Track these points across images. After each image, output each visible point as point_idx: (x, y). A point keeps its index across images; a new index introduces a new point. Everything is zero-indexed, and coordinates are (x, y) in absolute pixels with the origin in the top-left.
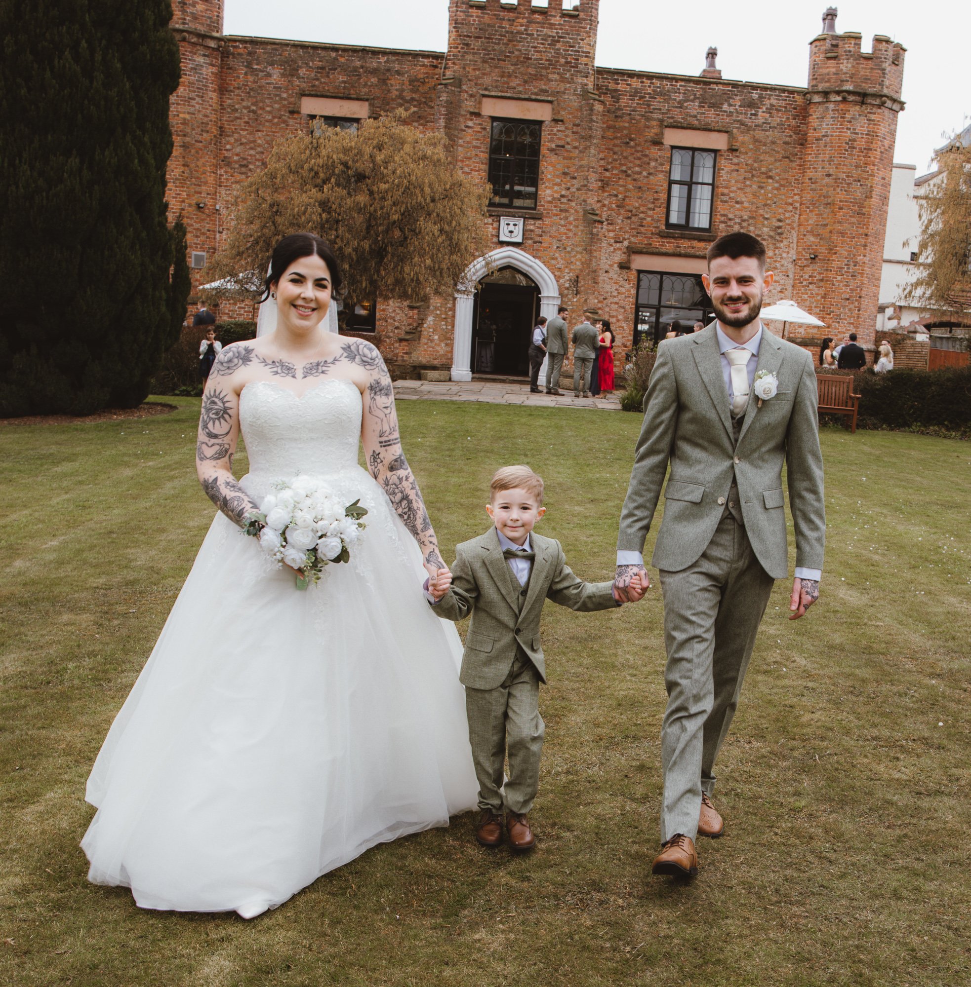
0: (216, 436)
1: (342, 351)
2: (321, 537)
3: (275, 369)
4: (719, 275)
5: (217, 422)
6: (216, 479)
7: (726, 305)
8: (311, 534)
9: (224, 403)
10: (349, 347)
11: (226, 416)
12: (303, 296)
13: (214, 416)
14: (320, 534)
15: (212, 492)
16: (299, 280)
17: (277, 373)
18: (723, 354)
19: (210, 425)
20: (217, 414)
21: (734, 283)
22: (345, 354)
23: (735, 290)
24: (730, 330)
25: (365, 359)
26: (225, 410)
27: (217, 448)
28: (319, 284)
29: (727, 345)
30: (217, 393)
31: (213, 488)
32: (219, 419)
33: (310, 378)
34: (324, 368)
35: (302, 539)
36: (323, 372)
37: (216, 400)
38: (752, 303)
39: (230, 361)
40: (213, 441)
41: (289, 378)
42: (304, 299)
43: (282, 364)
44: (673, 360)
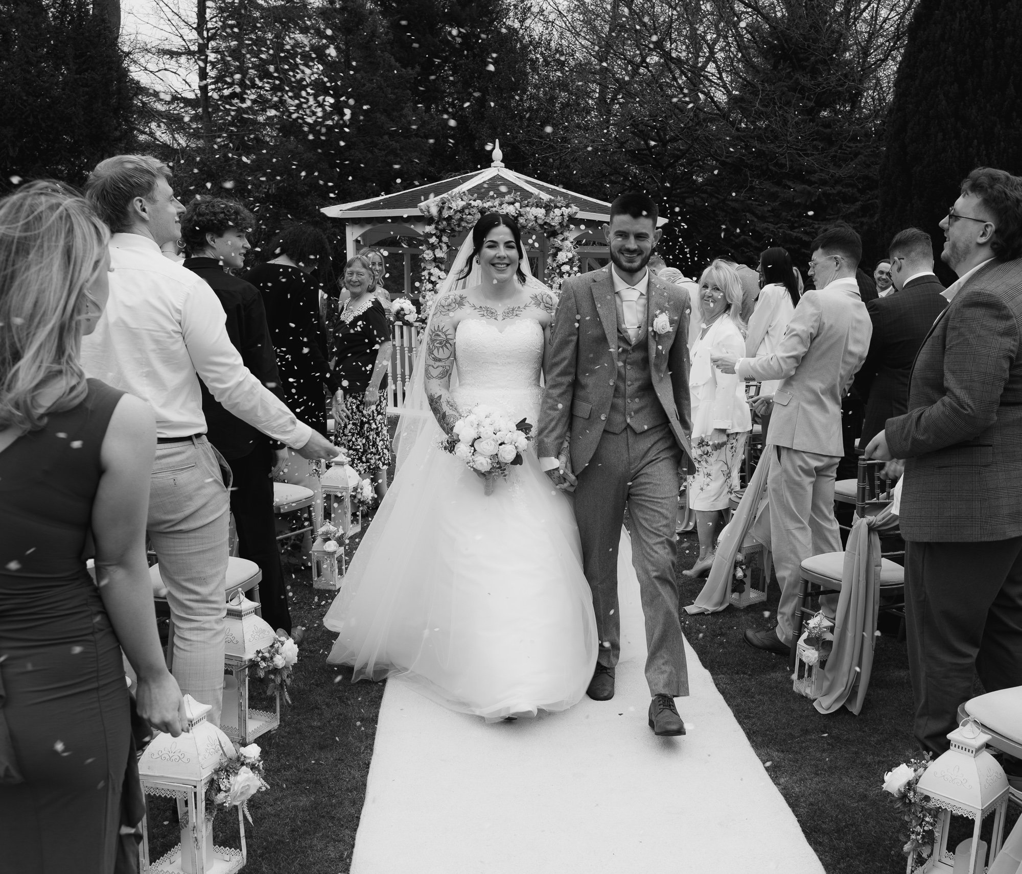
0: (440, 360)
1: (531, 300)
2: (501, 444)
3: (482, 313)
4: (621, 229)
5: (441, 350)
6: (440, 396)
7: (623, 254)
8: (493, 443)
9: (446, 336)
10: (536, 297)
11: (448, 345)
12: (497, 255)
13: (438, 345)
14: (500, 442)
15: (436, 406)
16: (494, 245)
17: (484, 315)
18: (617, 293)
19: (435, 352)
20: (440, 343)
21: (632, 238)
22: (533, 302)
23: (632, 244)
24: (624, 274)
25: (547, 305)
26: (447, 341)
27: (441, 369)
28: (508, 245)
29: (620, 284)
30: (440, 328)
31: (437, 403)
32: (442, 347)
33: (507, 320)
34: (518, 312)
35: (487, 447)
36: (516, 315)
37: (440, 333)
39: (449, 305)
40: (438, 364)
41: (493, 320)
42: (499, 257)
43: (487, 309)
44: (575, 296)
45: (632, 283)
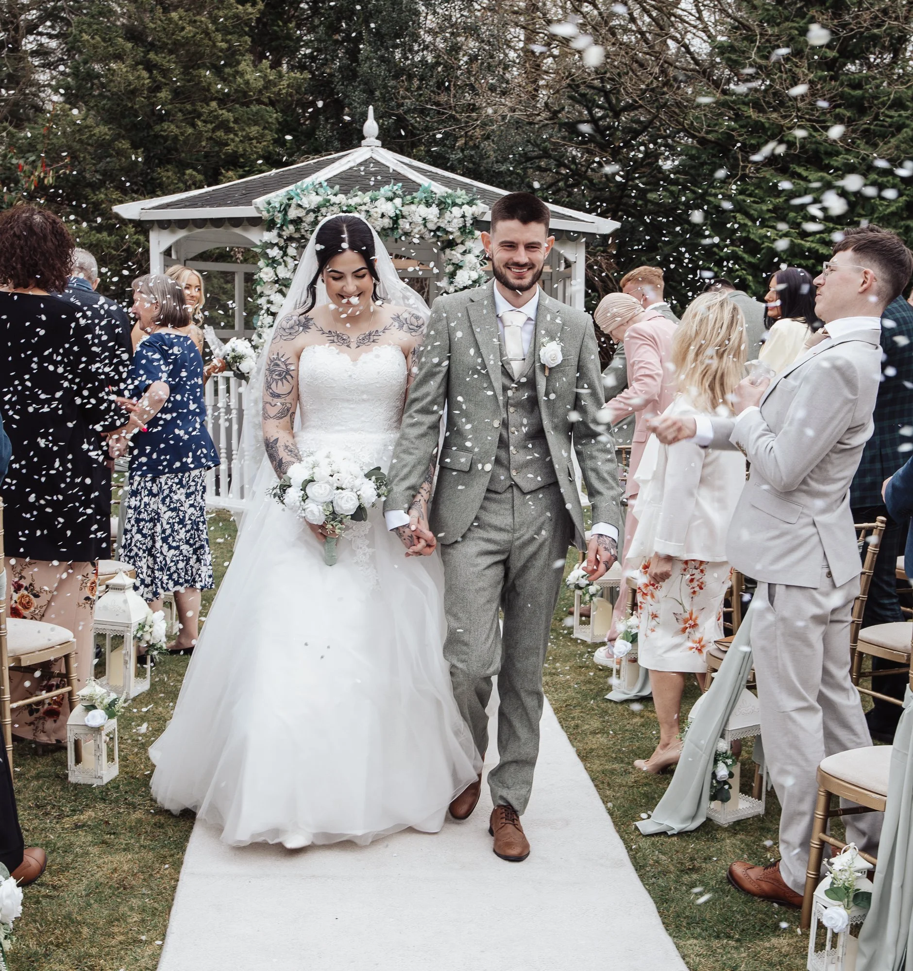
0: (279, 396)
1: (392, 321)
2: (337, 489)
3: (332, 338)
4: (508, 239)
5: (280, 383)
6: (277, 440)
7: (509, 268)
9: (286, 365)
10: (398, 316)
11: (288, 377)
13: (277, 377)
15: (271, 452)
17: (333, 342)
18: (499, 317)
19: (273, 386)
20: (280, 375)
21: (522, 249)
22: (395, 324)
23: (522, 256)
24: (508, 293)
26: (288, 372)
27: (279, 407)
29: (503, 306)
30: (280, 356)
31: (272, 448)
32: (281, 380)
33: (363, 347)
34: (375, 338)
36: (374, 341)
37: (279, 363)
38: (535, 270)
39: (292, 328)
40: (276, 400)
41: (344, 347)
43: (338, 334)
45: (517, 305)
